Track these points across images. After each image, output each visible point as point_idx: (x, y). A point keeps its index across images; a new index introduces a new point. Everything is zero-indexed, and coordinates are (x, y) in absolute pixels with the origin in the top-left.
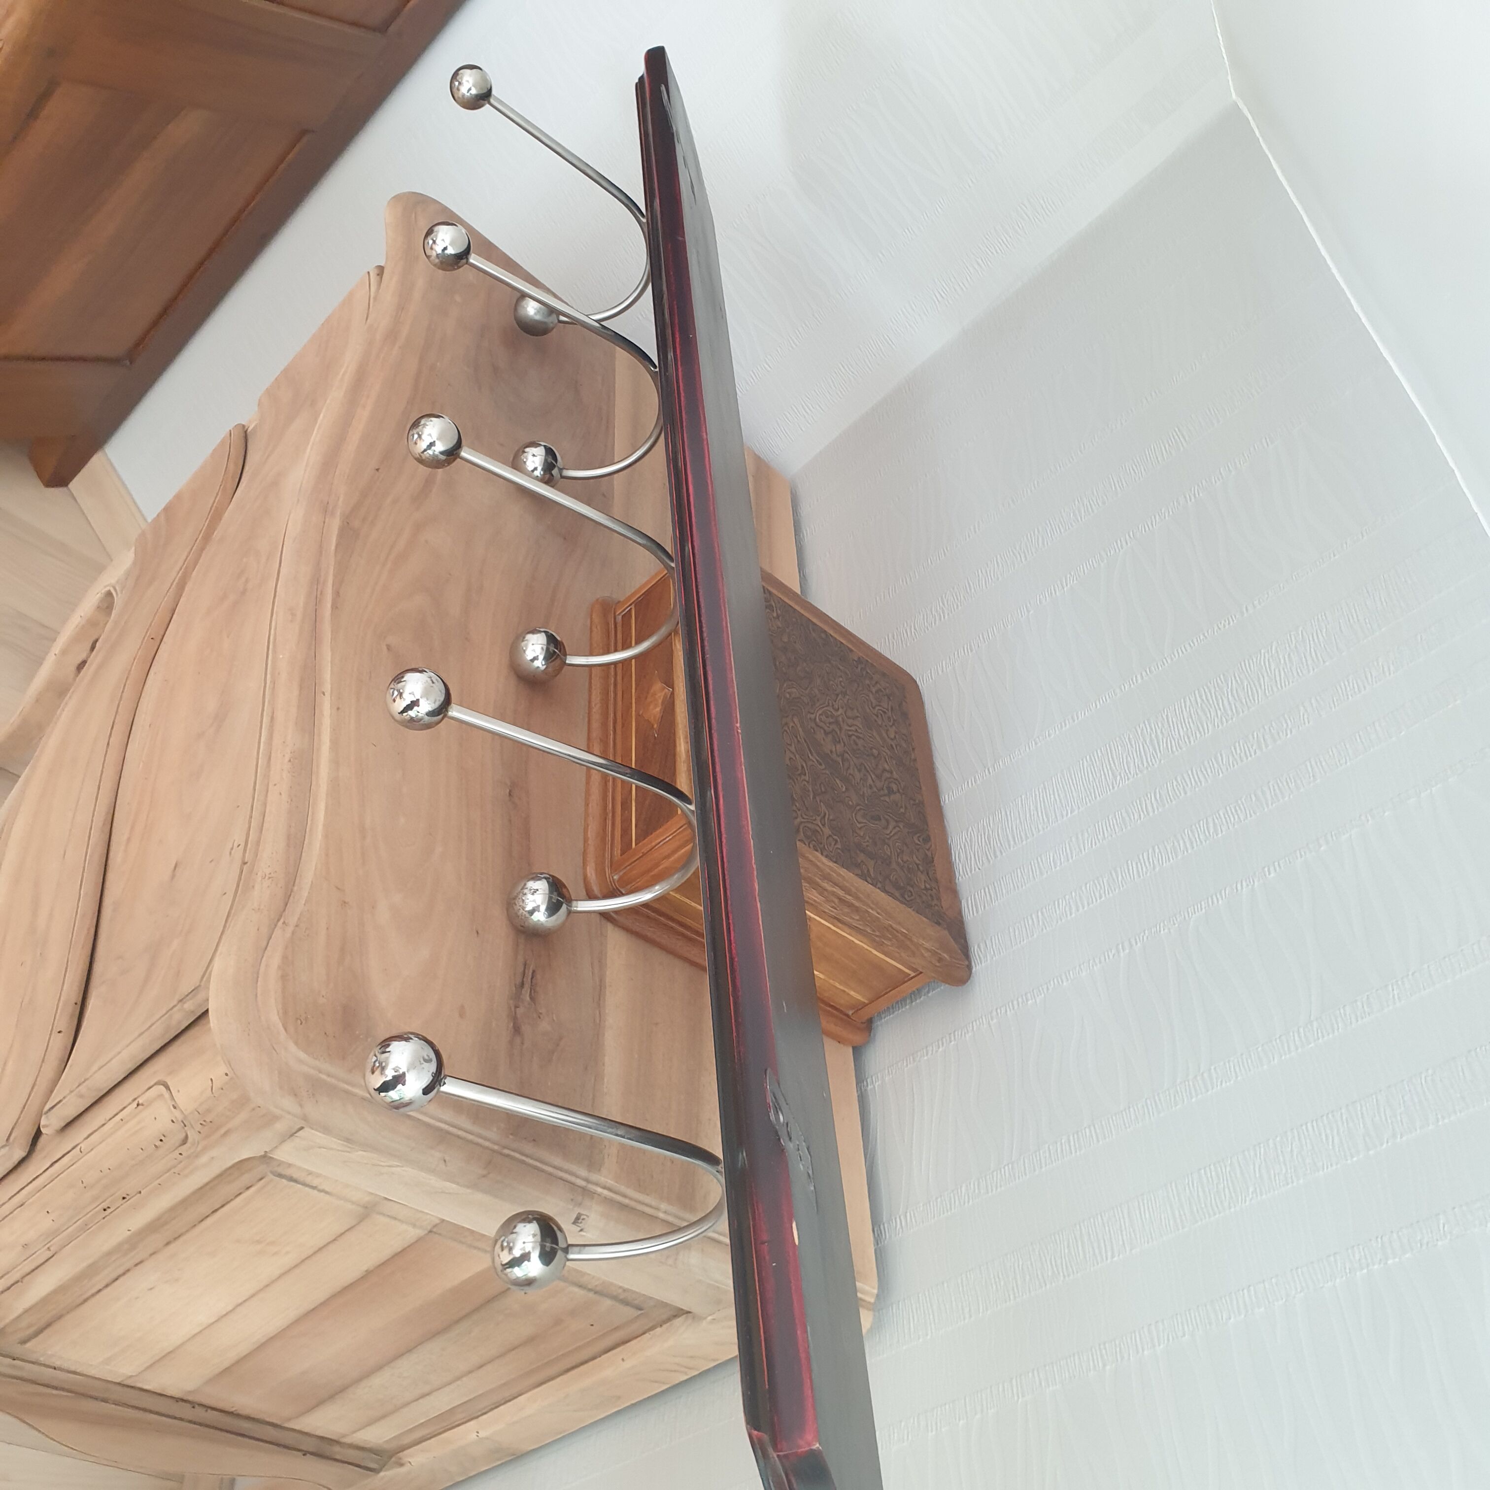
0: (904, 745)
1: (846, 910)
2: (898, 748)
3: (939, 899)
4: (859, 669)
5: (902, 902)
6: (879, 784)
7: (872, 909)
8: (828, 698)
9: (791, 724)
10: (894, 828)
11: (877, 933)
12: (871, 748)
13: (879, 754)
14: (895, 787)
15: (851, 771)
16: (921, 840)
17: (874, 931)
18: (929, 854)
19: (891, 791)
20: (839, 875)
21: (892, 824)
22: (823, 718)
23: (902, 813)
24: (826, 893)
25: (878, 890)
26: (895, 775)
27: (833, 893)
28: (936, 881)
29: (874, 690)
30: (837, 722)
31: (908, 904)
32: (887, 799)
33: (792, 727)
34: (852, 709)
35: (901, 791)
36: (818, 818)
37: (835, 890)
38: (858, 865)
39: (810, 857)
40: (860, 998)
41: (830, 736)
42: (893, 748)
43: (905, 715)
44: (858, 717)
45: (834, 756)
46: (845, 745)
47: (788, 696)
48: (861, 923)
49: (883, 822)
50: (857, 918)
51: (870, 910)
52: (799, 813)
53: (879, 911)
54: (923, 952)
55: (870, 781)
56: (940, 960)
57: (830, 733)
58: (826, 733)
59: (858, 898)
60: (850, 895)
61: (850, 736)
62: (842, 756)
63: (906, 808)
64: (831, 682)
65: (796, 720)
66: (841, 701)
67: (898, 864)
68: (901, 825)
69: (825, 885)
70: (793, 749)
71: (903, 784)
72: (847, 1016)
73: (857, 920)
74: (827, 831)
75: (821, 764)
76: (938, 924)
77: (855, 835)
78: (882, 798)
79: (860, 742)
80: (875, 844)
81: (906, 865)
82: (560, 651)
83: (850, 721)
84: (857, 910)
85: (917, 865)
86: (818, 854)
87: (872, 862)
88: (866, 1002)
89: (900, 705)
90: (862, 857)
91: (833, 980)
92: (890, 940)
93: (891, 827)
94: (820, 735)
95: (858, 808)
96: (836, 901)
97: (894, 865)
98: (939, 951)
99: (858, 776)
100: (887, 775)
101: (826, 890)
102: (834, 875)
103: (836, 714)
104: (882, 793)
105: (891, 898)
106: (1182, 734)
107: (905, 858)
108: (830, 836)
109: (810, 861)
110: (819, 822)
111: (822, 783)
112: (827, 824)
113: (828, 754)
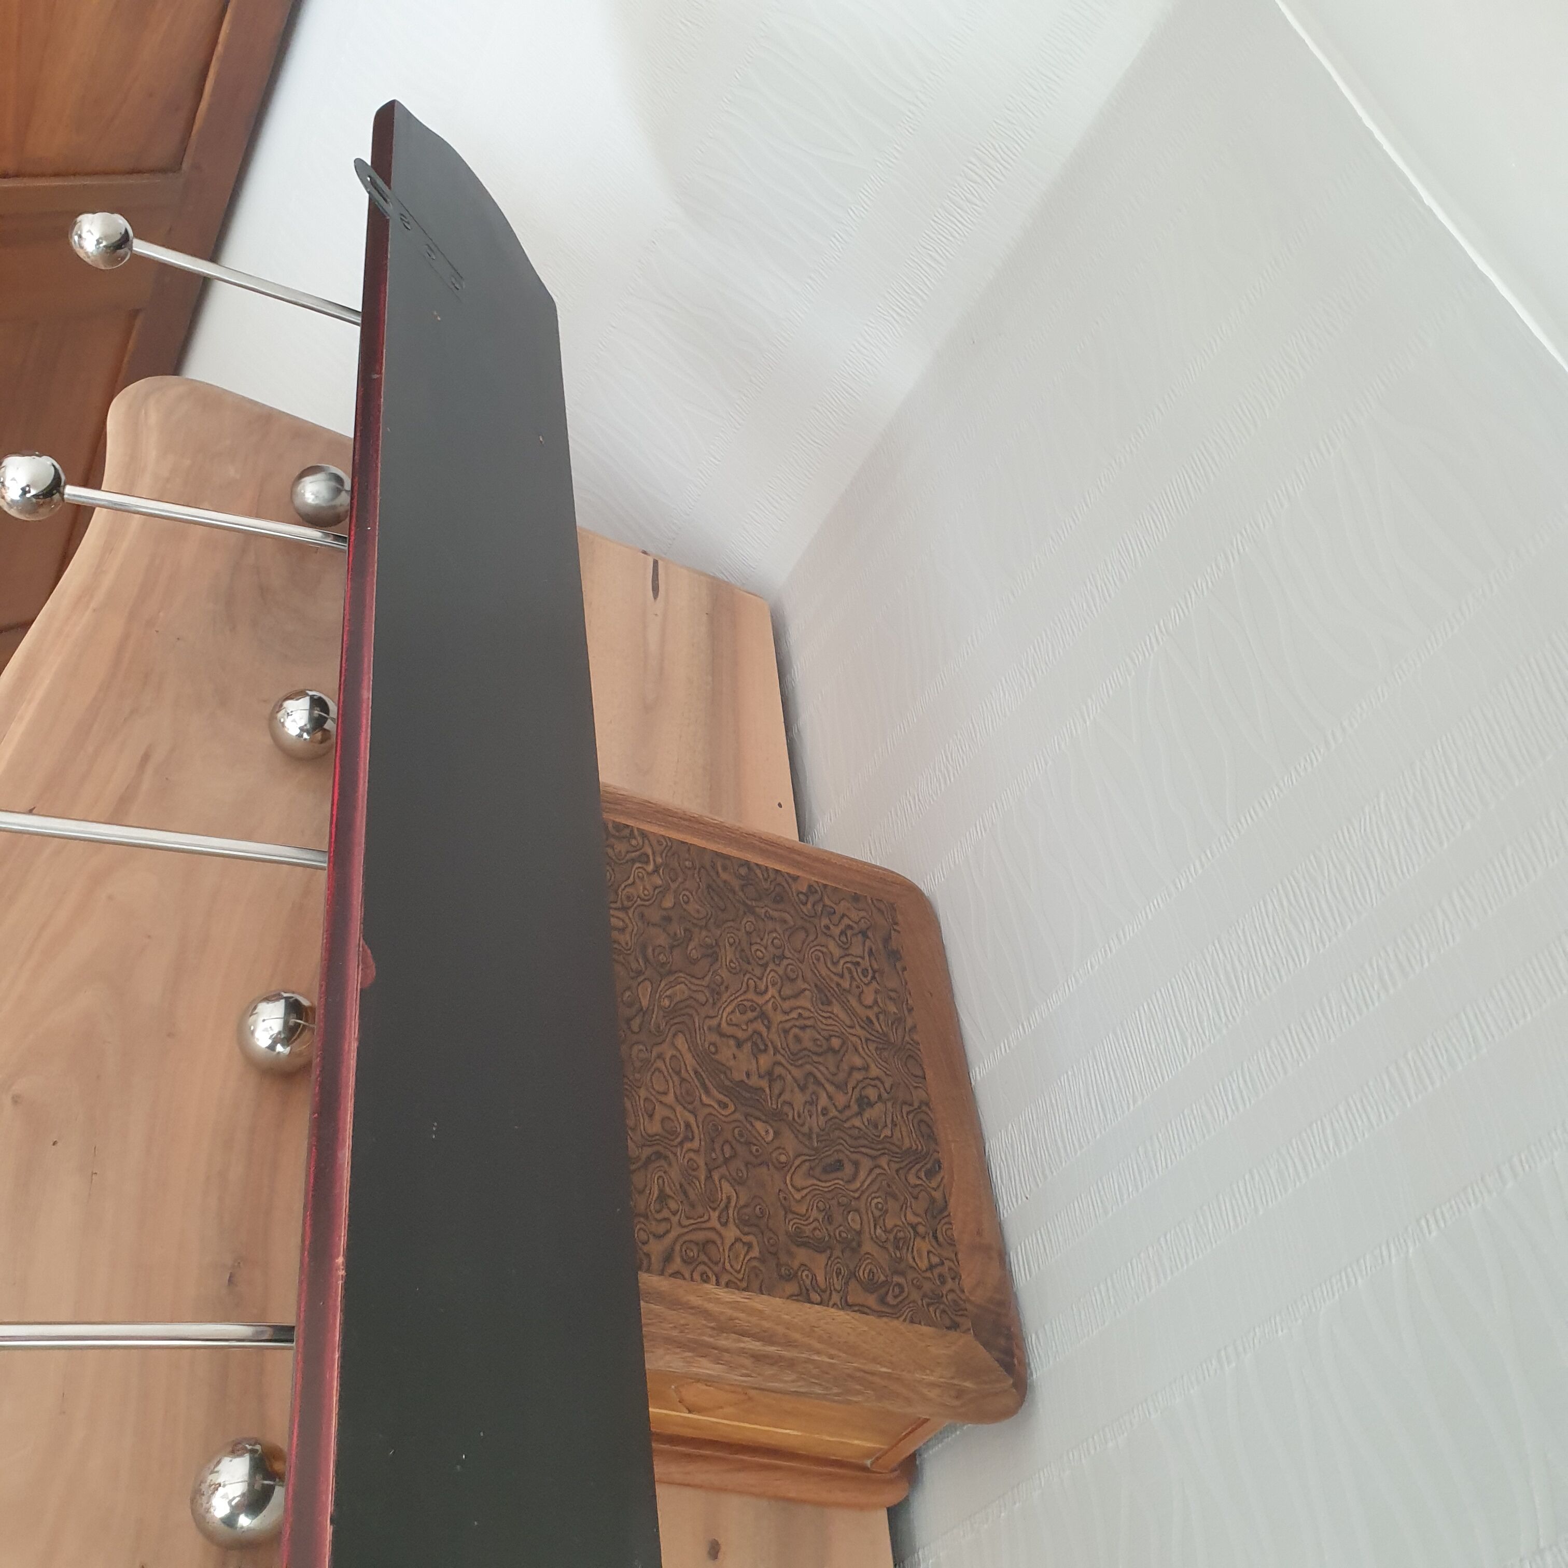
0: (892, 1008)
1: (769, 1371)
2: (881, 1017)
3: (956, 1277)
4: (809, 906)
5: (880, 1314)
6: (841, 1099)
7: (818, 1353)
8: (748, 976)
9: (669, 1053)
10: (871, 1170)
11: (835, 1390)
12: (828, 1039)
13: (844, 1043)
14: (872, 1093)
15: (786, 1096)
16: (922, 1175)
17: (826, 1388)
18: (937, 1195)
19: (864, 1103)
20: (753, 1312)
21: (866, 1163)
22: (737, 1017)
23: (886, 1137)
24: (726, 1356)
25: (833, 1310)
26: (874, 1071)
27: (742, 1352)
28: (952, 1242)
29: (836, 931)
30: (763, 1015)
31: (894, 1312)
32: (857, 1122)
33: (673, 1056)
34: (793, 980)
35: (885, 1095)
36: (715, 1215)
37: (742, 1345)
38: (790, 1277)
39: (694, 1300)
40: (869, 1445)
41: (748, 1046)
42: (871, 1022)
43: (895, 955)
44: (805, 990)
45: (754, 1081)
46: (776, 1051)
47: (666, 1002)
48: (799, 1384)
49: (849, 1169)
50: (794, 1377)
51: (816, 1357)
52: (675, 1219)
53: (833, 1352)
54: (925, 1391)
55: (823, 1101)
56: (960, 1393)
57: (747, 1040)
58: (739, 1045)
59: (789, 1343)
60: (772, 1343)
61: (786, 1032)
62: (770, 1075)
63: (894, 1124)
64: (754, 948)
65: (680, 1041)
66: (772, 974)
67: (875, 1240)
68: (883, 1161)
69: (724, 1342)
70: (670, 1099)
71: (888, 1082)
72: (864, 1469)
73: (793, 1381)
74: (731, 1233)
75: (725, 1106)
76: (954, 1326)
77: (790, 1216)
78: (847, 1125)
79: (807, 1035)
80: (830, 1219)
81: (891, 1237)
82: (306, 1021)
83: (786, 1005)
84: (792, 1364)
85: (914, 1227)
86: (710, 1287)
87: (822, 1259)
88: (885, 1447)
89: (887, 940)
90: (802, 1255)
91: (818, 1434)
92: (859, 1393)
93: (862, 1174)
94: (726, 1053)
95: (797, 1162)
96: (748, 1362)
97: (868, 1246)
98: (956, 1382)
99: (799, 1099)
100: (858, 1076)
101: (727, 1351)
102: (742, 1315)
103: (760, 1000)
104: (848, 1113)
105: (857, 1315)
106: (1268, 964)
107: (889, 1224)
108: (737, 1240)
109: (692, 1308)
110: (715, 1223)
111: (727, 1141)
112: (731, 1220)
113: (742, 1081)
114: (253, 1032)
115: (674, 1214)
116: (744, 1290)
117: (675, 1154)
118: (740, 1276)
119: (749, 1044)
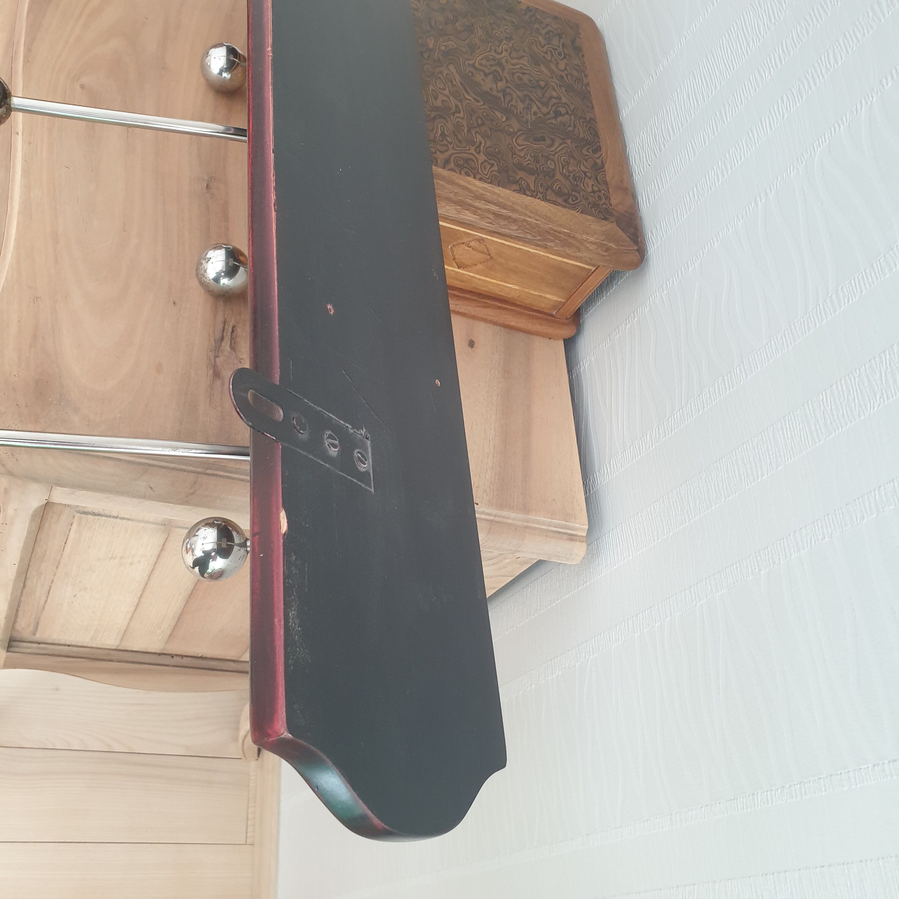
0: (575, 73)
1: (503, 223)
2: (569, 77)
3: (608, 198)
4: (527, 17)
5: (565, 207)
6: (545, 110)
7: (530, 217)
8: (491, 44)
9: (445, 72)
10: (561, 144)
11: (539, 238)
12: (538, 81)
13: (546, 84)
14: (563, 111)
15: (514, 103)
16: (591, 151)
17: (534, 236)
18: (599, 161)
19: (557, 114)
20: (494, 193)
21: (558, 141)
22: (484, 62)
23: (570, 131)
24: (480, 212)
25: (539, 200)
26: (564, 100)
27: (488, 211)
28: (606, 183)
29: (544, 32)
30: (500, 64)
31: (573, 207)
32: (554, 121)
33: (447, 74)
34: (517, 51)
35: (570, 112)
36: (473, 148)
37: (488, 207)
38: (516, 182)
39: (462, 183)
40: (555, 298)
41: (491, 77)
42: (563, 77)
43: (578, 50)
44: (524, 56)
45: (494, 93)
46: (507, 81)
47: (443, 48)
48: (519, 231)
49: (548, 142)
50: (516, 227)
51: (528, 219)
52: (450, 146)
53: (537, 218)
54: (588, 245)
55: (534, 109)
56: (607, 249)
57: (490, 74)
58: (486, 75)
59: (513, 210)
60: (505, 209)
61: (513, 74)
62: (504, 91)
63: (575, 126)
64: (494, 31)
65: (452, 67)
66: (505, 45)
67: (563, 175)
68: (569, 141)
69: (477, 204)
70: (447, 92)
71: (572, 107)
72: (552, 316)
73: (516, 230)
74: (482, 157)
75: (478, 101)
76: (606, 219)
77: (515, 156)
78: (549, 121)
79: (525, 78)
80: (537, 161)
81: (572, 175)
83: (514, 61)
84: (515, 221)
85: (585, 173)
86: (470, 179)
87: (533, 178)
88: (563, 300)
89: (573, 41)
90: (521, 174)
91: (528, 288)
92: (552, 241)
93: (556, 145)
94: (479, 78)
95: (519, 133)
96: (492, 216)
97: (558, 176)
98: (605, 243)
99: (521, 106)
100: (554, 101)
101: (480, 209)
102: (489, 194)
103: (498, 57)
104: (548, 116)
105: (552, 205)
107: (571, 169)
108: (485, 161)
109: (461, 186)
110: (472, 151)
111: (479, 117)
112: (482, 152)
113: (487, 92)
114: (209, 66)
115: (451, 143)
116: (489, 183)
117: (450, 118)
118: (487, 177)
119: (492, 76)
